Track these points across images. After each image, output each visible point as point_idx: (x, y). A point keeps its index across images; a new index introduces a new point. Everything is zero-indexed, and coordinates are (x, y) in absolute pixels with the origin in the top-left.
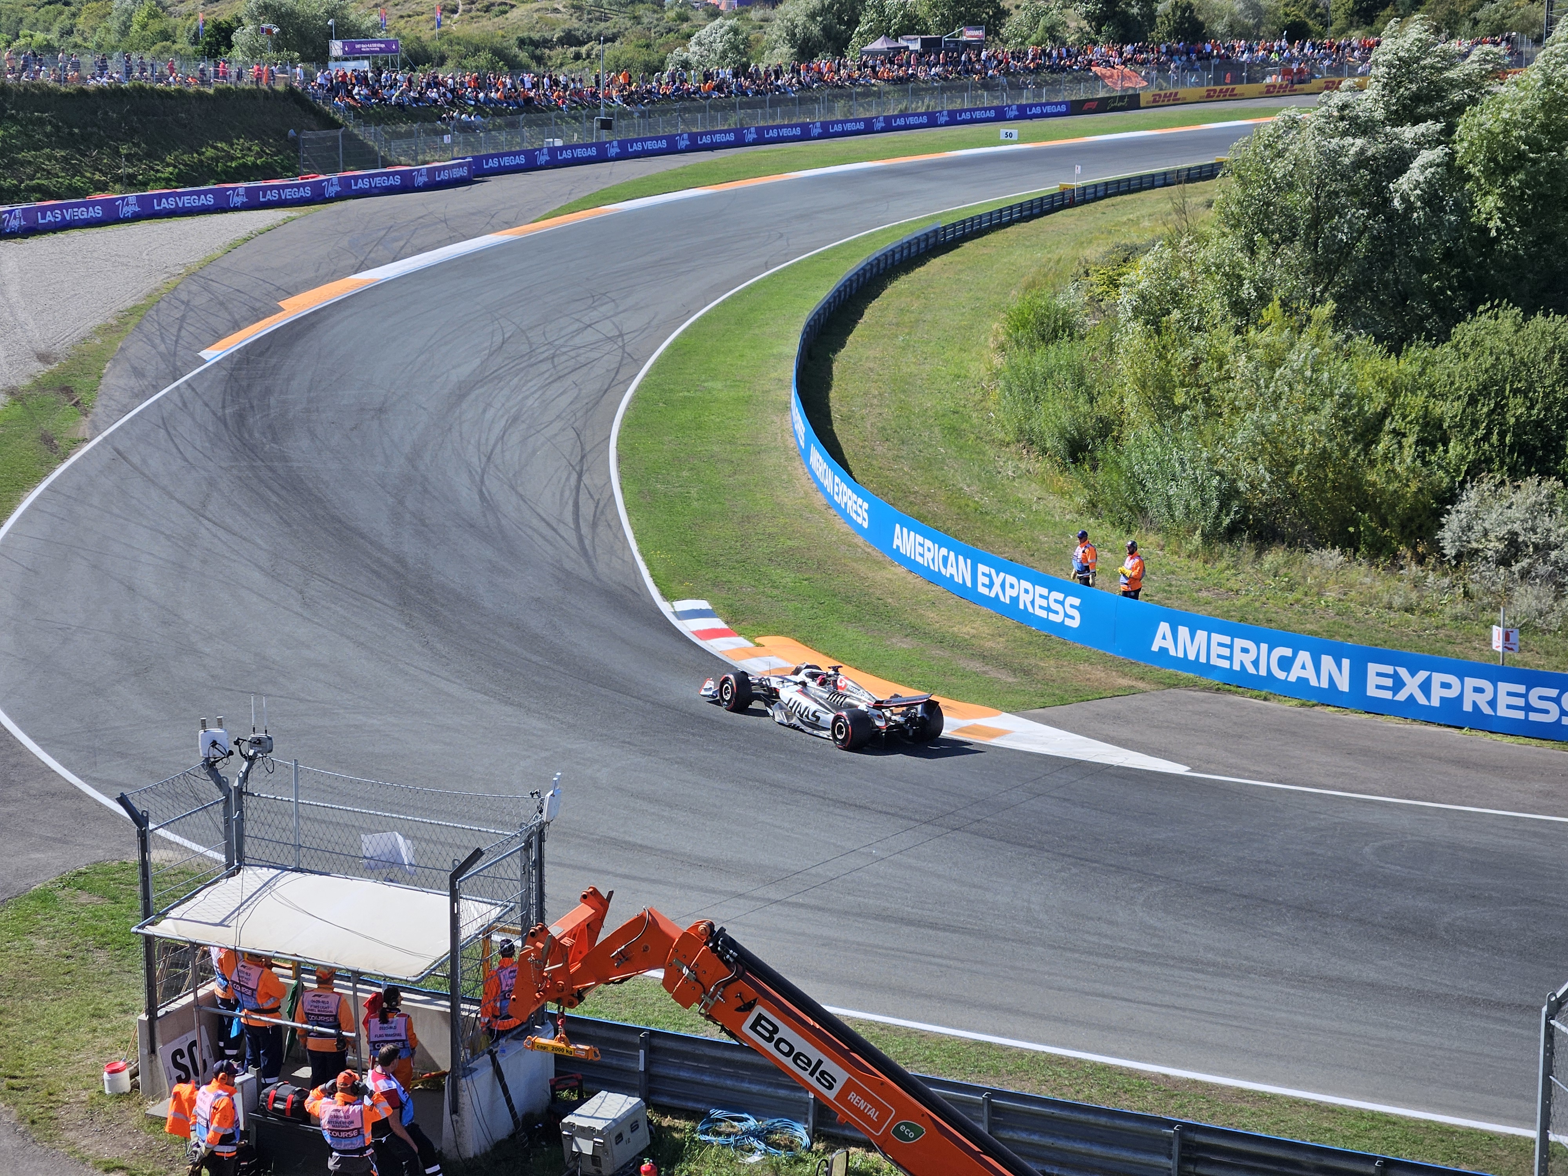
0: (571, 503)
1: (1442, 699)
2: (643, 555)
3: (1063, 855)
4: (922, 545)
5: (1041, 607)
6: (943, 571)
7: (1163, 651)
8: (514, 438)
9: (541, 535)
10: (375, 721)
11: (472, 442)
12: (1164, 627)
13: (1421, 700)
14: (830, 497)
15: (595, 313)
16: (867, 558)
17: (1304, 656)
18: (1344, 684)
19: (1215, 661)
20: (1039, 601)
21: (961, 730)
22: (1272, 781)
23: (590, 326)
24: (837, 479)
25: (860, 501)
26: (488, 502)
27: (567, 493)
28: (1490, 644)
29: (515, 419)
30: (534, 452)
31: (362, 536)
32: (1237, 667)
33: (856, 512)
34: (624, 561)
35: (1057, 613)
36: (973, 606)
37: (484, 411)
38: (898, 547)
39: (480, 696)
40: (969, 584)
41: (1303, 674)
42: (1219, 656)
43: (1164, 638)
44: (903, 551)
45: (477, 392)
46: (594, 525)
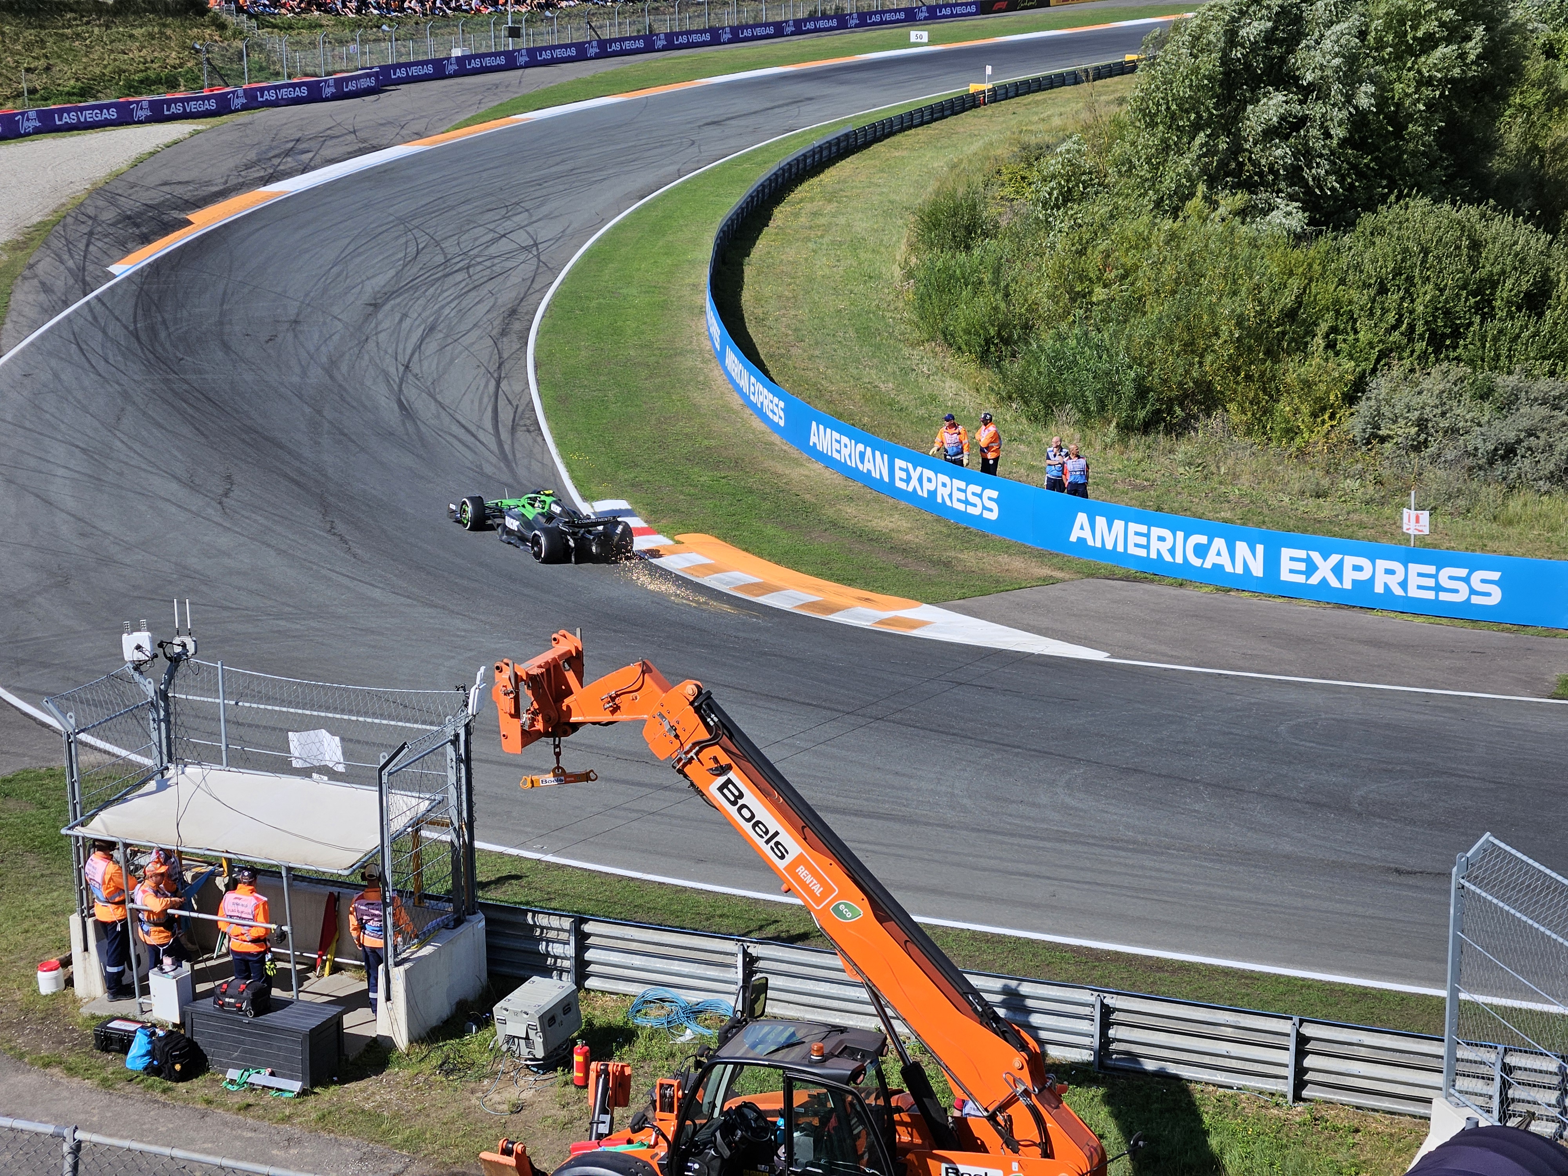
0: (490, 409)
1: (1354, 581)
2: (563, 457)
3: (986, 741)
4: (839, 442)
5: (959, 500)
6: (860, 466)
7: (1082, 541)
8: (431, 347)
9: (460, 440)
10: (298, 626)
11: (390, 351)
12: (1082, 518)
13: (1334, 583)
14: (745, 397)
15: (509, 223)
16: (784, 457)
17: (1219, 543)
18: (1257, 569)
19: (1132, 550)
20: (957, 495)
21: (881, 622)
22: (1190, 665)
23: (504, 236)
24: (753, 379)
25: (776, 400)
26: (406, 409)
27: (486, 400)
28: (1401, 527)
29: (432, 329)
30: (452, 360)
31: (281, 446)
32: (1153, 555)
33: (772, 411)
34: (543, 464)
35: (975, 505)
36: (891, 501)
37: (401, 321)
38: (815, 444)
39: (403, 599)
40: (886, 479)
41: (1218, 561)
42: (1136, 545)
43: (1082, 528)
44: (819, 448)
45: (392, 302)
46: (513, 429)
